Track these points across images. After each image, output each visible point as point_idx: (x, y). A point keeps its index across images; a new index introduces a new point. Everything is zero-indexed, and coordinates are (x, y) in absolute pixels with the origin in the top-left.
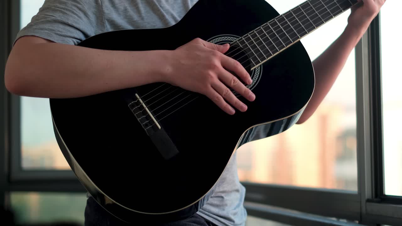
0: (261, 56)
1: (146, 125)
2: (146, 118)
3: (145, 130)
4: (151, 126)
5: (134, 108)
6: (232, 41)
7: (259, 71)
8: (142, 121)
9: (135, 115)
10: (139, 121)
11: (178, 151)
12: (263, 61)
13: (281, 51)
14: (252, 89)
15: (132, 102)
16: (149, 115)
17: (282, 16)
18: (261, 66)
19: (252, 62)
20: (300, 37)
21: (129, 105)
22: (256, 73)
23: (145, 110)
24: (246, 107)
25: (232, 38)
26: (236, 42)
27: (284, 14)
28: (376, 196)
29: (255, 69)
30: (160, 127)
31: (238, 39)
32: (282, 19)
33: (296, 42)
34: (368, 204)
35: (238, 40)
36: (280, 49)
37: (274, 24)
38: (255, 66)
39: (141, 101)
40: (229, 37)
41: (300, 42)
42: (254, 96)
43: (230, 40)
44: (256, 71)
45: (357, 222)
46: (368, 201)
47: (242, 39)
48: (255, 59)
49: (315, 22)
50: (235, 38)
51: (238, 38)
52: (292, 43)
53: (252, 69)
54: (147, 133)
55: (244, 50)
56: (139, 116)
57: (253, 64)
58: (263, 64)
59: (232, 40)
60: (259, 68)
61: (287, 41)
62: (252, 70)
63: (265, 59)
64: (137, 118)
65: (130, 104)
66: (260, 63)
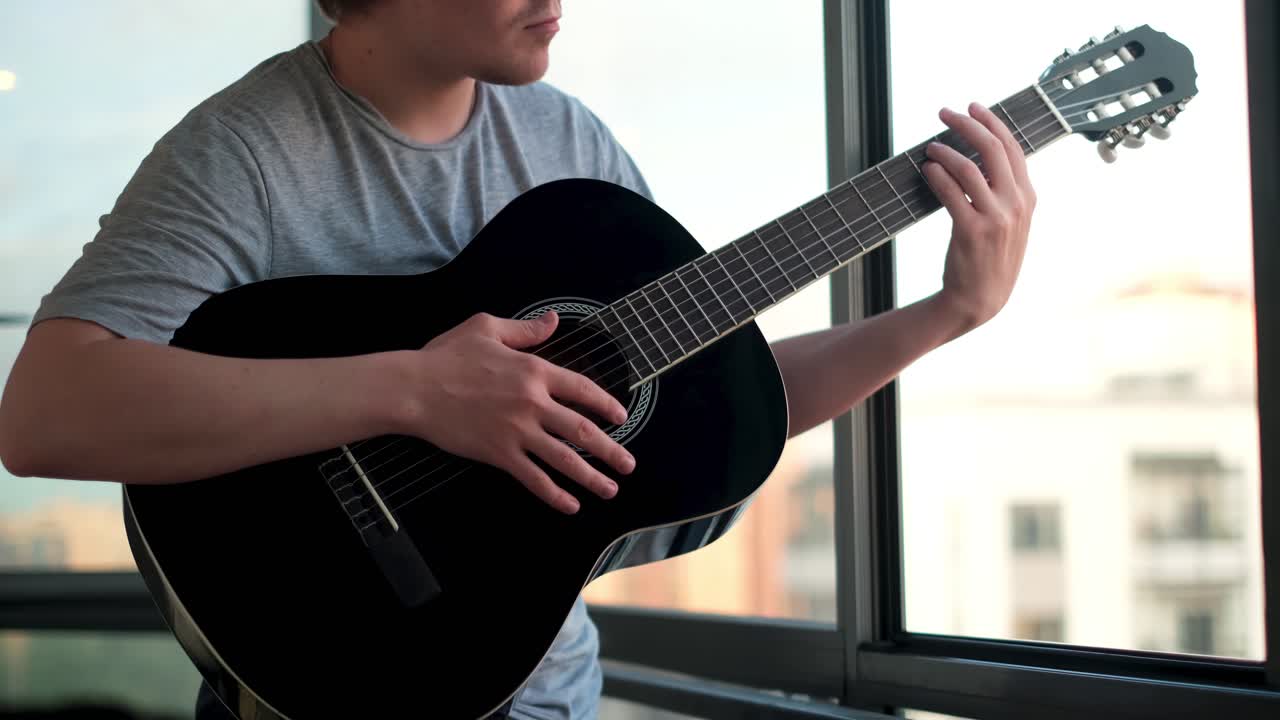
0: (655, 355)
1: (363, 520)
2: (362, 501)
3: (360, 531)
4: (374, 523)
5: (334, 476)
6: (586, 315)
7: (650, 392)
8: (353, 508)
9: (335, 492)
10: (344, 508)
11: (439, 589)
12: (660, 368)
13: (707, 344)
14: (626, 442)
15: (330, 461)
16: (370, 495)
17: (711, 255)
18: (654, 380)
19: (634, 371)
20: (754, 311)
21: (320, 468)
22: (641, 399)
23: (361, 482)
24: (612, 487)
25: (585, 306)
26: (595, 316)
27: (717, 252)
28: (884, 636)
29: (640, 388)
30: (396, 526)
31: (600, 310)
32: (710, 262)
33: (744, 322)
34: (862, 655)
35: (600, 314)
36: (704, 340)
37: (691, 276)
38: (639, 380)
39: (353, 459)
40: (577, 305)
41: (753, 324)
42: (630, 461)
43: (578, 311)
44: (643, 393)
45: (836, 701)
46: (864, 647)
47: (609, 309)
48: (641, 363)
49: (793, 275)
50: (592, 308)
51: (601, 307)
52: (734, 325)
53: (632, 388)
54: (364, 540)
55: (616, 341)
56: (345, 495)
57: (636, 375)
58: (660, 376)
59: (586, 312)
60: (650, 385)
61: (722, 320)
62: (633, 391)
63: (667, 363)
64: (339, 500)
65: (324, 464)
66: (653, 372)
